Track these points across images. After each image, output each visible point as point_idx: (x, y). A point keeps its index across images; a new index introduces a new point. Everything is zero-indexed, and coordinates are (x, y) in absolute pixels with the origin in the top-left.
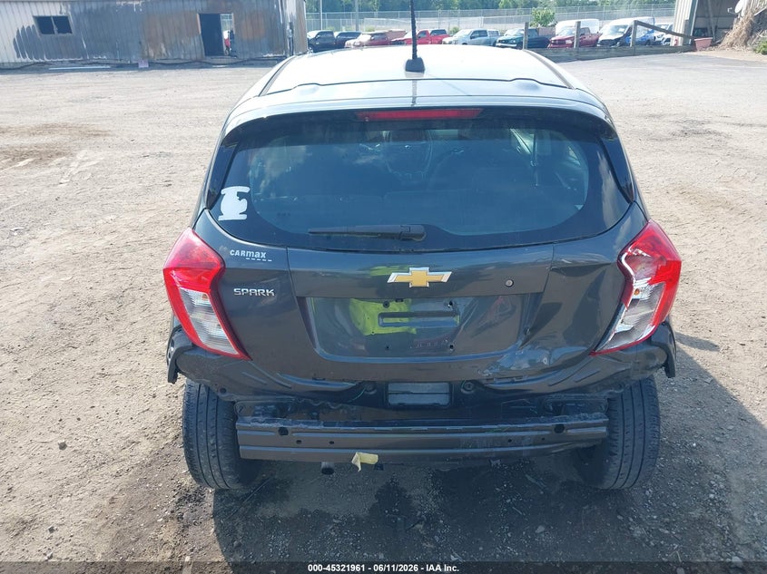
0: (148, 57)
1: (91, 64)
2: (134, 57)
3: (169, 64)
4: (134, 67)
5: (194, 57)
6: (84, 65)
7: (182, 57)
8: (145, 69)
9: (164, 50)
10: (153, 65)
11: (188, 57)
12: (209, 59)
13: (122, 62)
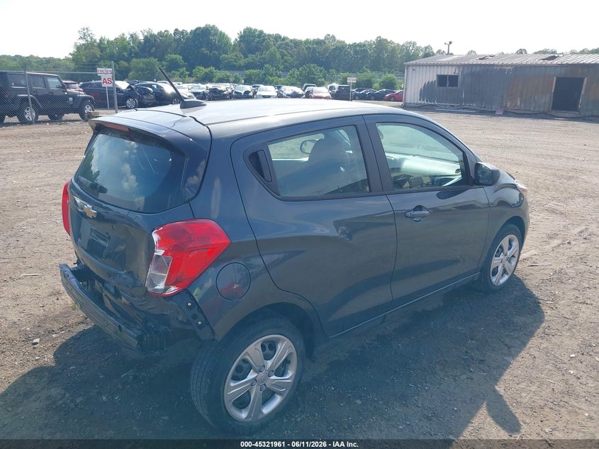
0: (505, 107)
1: (463, 109)
2: (494, 106)
3: (519, 114)
4: (492, 113)
5: (541, 109)
6: (458, 109)
7: (532, 109)
8: (500, 115)
9: (519, 102)
10: (507, 113)
11: (537, 110)
12: (553, 113)
13: (485, 109)
